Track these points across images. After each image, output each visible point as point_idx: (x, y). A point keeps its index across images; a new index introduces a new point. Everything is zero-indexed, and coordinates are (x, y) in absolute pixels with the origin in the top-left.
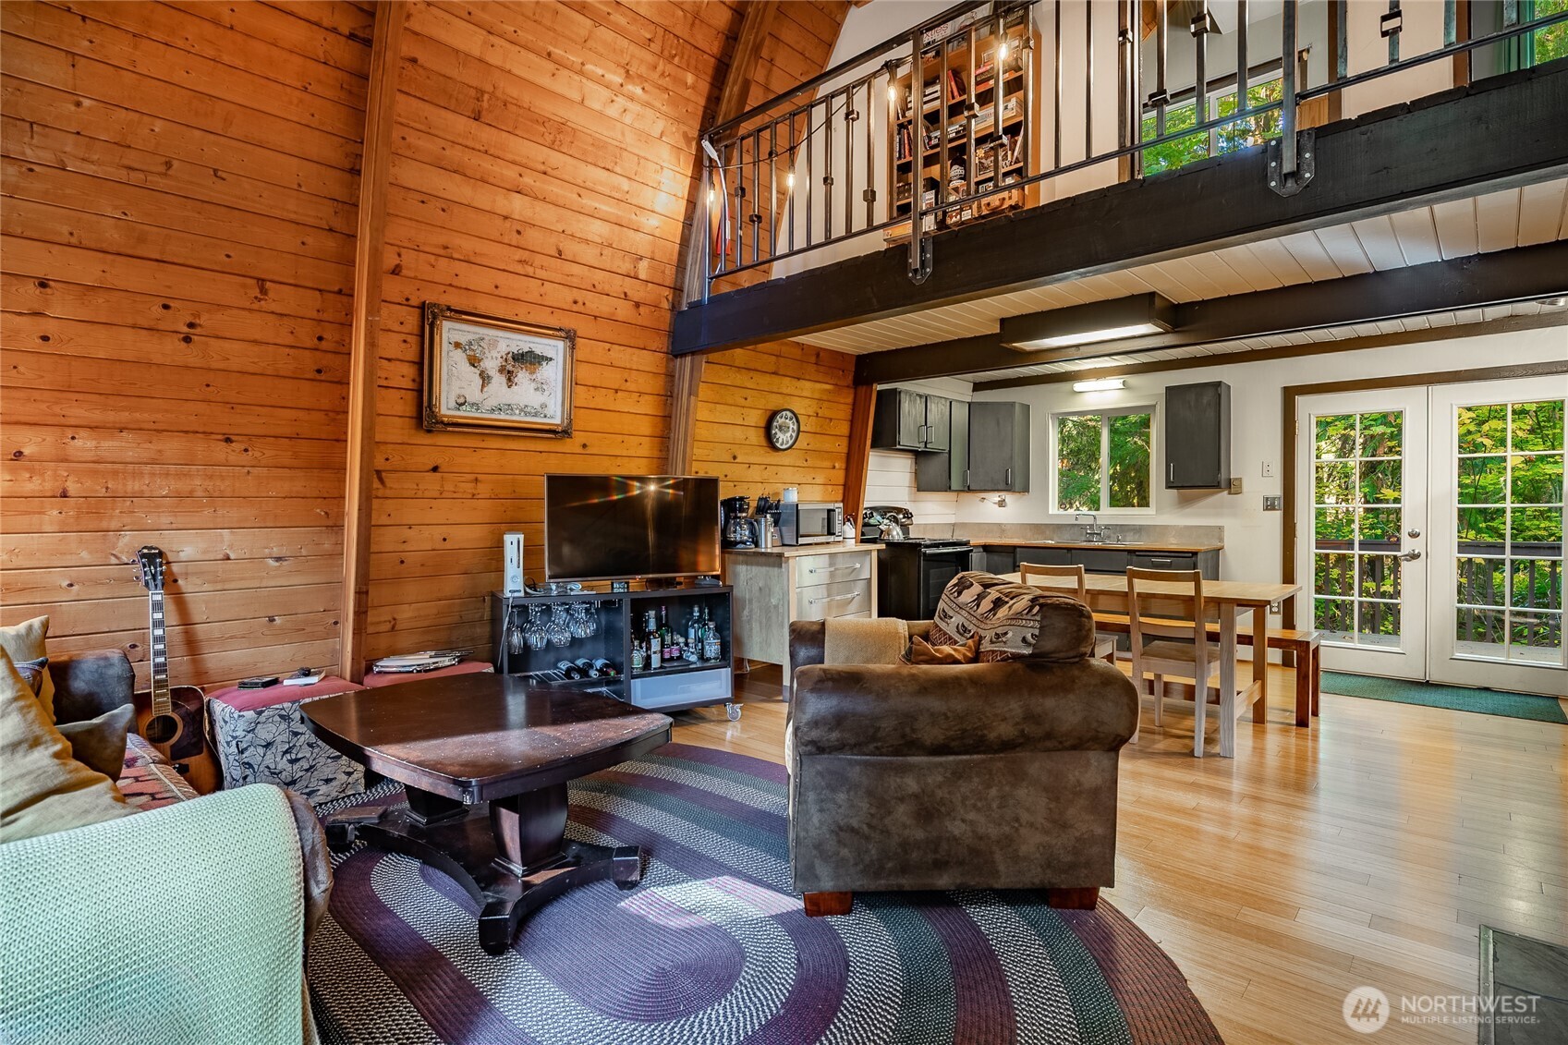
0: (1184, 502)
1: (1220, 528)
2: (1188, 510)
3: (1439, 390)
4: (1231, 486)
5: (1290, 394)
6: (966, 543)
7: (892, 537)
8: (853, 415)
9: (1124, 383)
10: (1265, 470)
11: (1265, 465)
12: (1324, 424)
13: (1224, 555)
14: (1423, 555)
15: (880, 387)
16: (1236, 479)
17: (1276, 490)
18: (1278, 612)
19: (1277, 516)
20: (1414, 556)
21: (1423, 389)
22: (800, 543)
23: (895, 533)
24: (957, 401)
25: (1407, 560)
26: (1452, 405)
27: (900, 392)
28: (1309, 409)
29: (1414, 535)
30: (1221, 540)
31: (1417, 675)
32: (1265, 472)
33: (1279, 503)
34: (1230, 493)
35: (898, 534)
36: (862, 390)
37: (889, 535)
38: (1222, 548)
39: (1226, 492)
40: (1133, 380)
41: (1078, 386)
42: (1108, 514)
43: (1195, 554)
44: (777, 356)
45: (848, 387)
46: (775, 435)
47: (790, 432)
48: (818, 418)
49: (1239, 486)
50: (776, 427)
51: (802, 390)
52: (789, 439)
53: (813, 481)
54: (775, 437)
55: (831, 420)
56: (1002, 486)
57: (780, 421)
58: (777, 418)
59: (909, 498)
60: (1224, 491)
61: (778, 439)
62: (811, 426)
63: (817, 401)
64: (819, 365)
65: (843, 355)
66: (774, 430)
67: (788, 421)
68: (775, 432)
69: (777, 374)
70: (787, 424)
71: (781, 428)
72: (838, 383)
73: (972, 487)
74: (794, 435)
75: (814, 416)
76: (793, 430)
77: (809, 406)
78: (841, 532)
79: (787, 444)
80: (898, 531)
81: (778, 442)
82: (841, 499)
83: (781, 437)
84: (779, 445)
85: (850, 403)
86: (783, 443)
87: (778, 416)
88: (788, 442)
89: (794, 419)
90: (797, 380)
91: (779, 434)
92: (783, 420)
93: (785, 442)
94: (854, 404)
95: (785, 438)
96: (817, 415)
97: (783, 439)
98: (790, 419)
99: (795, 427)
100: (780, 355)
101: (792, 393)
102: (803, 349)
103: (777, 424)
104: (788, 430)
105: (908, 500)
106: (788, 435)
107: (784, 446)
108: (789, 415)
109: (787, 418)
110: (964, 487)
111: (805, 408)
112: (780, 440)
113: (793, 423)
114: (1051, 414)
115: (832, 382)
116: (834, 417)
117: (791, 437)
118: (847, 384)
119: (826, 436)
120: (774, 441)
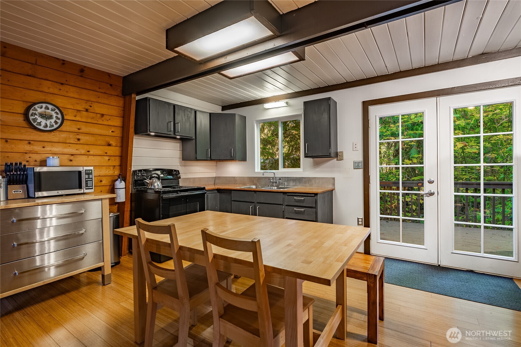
0: (316, 165)
1: (334, 179)
2: (318, 169)
3: (443, 100)
4: (338, 156)
5: (366, 105)
6: (204, 188)
7: (154, 187)
8: (124, 114)
9: (287, 103)
10: (354, 147)
11: (354, 144)
12: (384, 121)
13: (335, 192)
14: (436, 194)
15: (138, 98)
16: (340, 152)
17: (360, 158)
18: (362, 224)
19: (360, 172)
20: (432, 194)
21: (434, 99)
22: (36, 196)
23: (156, 184)
24: (200, 111)
25: (428, 196)
26: (450, 107)
27: (149, 100)
28: (376, 112)
29: (431, 182)
30: (334, 184)
31: (434, 262)
32: (354, 148)
33: (361, 165)
34: (337, 160)
35: (158, 185)
36: (127, 98)
37: (152, 185)
38: (334, 189)
39: (336, 159)
40: (291, 101)
41: (266, 106)
42: (283, 172)
43: (316, 194)
44: (32, 64)
45: (117, 96)
46: (35, 120)
47: (54, 119)
48: (89, 113)
49: (342, 156)
50: (35, 114)
51: (67, 92)
52: (54, 124)
53: (88, 153)
54: (36, 121)
55: (103, 115)
56: (229, 158)
57: (40, 110)
58: (35, 108)
59: (180, 164)
60: (334, 159)
61: (40, 123)
62: (81, 117)
63: (85, 102)
64: (85, 77)
65: (109, 75)
66: (33, 116)
67: (49, 111)
68: (34, 118)
69: (34, 77)
70: (49, 113)
71: (42, 116)
72: (107, 92)
73: (212, 158)
74: (59, 122)
75: (83, 111)
76: (57, 117)
77: (77, 104)
78: (92, 186)
79: (51, 127)
80: (158, 183)
81: (40, 125)
82: (119, 165)
83: (43, 122)
84: (41, 127)
85: (121, 106)
86: (46, 126)
87: (36, 106)
88: (53, 126)
89: (57, 111)
90: (60, 84)
91: (39, 120)
92: (43, 109)
93: (49, 125)
94: (124, 107)
95: (48, 122)
96: (87, 110)
97: (46, 123)
98: (52, 110)
99: (59, 116)
100: (36, 64)
101: (55, 93)
102: (63, 64)
103: (37, 112)
104: (51, 117)
105: (179, 165)
106: (53, 121)
107: (48, 129)
108: (50, 107)
109: (48, 109)
110: (207, 158)
111: (72, 104)
112: (43, 124)
113: (57, 113)
114: (255, 121)
115: (100, 90)
116: (106, 114)
117: (56, 122)
118: (116, 94)
119: (99, 125)
120: (35, 124)
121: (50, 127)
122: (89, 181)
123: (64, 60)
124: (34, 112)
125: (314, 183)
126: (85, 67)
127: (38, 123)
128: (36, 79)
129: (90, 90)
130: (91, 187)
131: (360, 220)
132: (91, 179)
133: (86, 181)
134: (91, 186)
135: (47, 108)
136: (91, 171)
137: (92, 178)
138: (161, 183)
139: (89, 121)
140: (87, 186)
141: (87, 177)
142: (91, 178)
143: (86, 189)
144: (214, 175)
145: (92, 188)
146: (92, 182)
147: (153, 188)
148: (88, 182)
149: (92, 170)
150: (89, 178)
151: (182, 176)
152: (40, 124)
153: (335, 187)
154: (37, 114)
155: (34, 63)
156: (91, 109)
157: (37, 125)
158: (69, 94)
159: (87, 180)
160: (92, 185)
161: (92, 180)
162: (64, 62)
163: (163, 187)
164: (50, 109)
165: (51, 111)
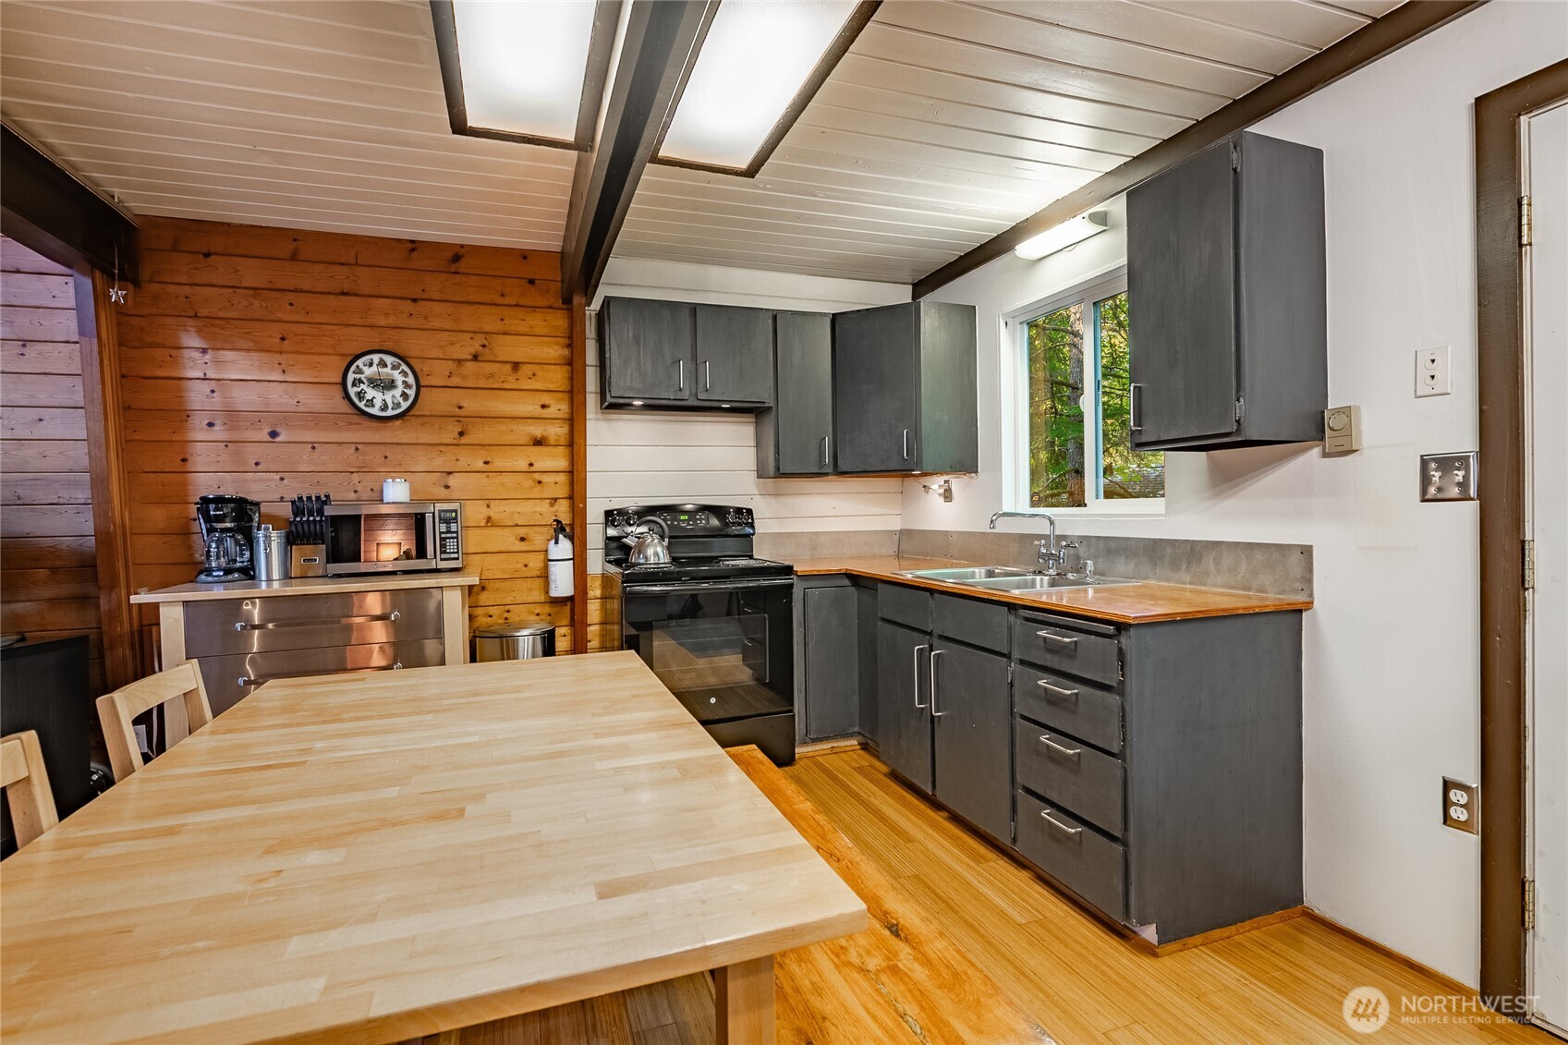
0: (1223, 482)
1: (1306, 551)
2: (1231, 503)
4: (1328, 433)
6: (788, 570)
7: (646, 558)
8: (568, 354)
9: (1097, 218)
10: (1424, 375)
11: (1424, 360)
13: (1314, 620)
16: (1338, 411)
23: (650, 552)
24: (794, 314)
30: (1306, 581)
32: (1428, 388)
33: (1466, 480)
34: (1325, 455)
37: (639, 553)
38: (1309, 605)
39: (1316, 451)
41: (1028, 250)
42: (1101, 515)
44: (350, 265)
45: (551, 307)
46: (360, 395)
47: (400, 387)
48: (480, 364)
49: (1347, 431)
50: (361, 381)
51: (426, 318)
52: (401, 400)
53: (487, 468)
54: (364, 397)
55: (516, 366)
56: (894, 464)
57: (368, 372)
58: (358, 366)
59: (758, 490)
60: (1311, 448)
61: (372, 400)
62: (464, 377)
63: (471, 335)
64: (464, 274)
65: (525, 255)
66: (356, 386)
67: (388, 370)
68: (359, 390)
69: (355, 295)
70: (388, 374)
71: (375, 383)
72: (522, 303)
73: (843, 466)
74: (411, 393)
75: (468, 360)
76: (406, 385)
77: (452, 344)
78: (458, 552)
79: (396, 409)
80: (659, 549)
81: (373, 406)
82: (566, 496)
83: (377, 396)
84: (375, 411)
85: (562, 335)
86: (385, 407)
87: (360, 362)
88: (398, 405)
89: (404, 367)
90: (410, 302)
91: (370, 393)
92: (374, 368)
93: (390, 405)
94: (570, 337)
95: (388, 397)
96: (475, 358)
97: (384, 400)
98: (394, 367)
99: (411, 380)
100: (356, 264)
101: (403, 326)
102: (413, 250)
103: (362, 377)
104: (391, 385)
105: (757, 493)
106: (397, 392)
107: (390, 413)
108: (389, 359)
109: (385, 365)
110: (821, 467)
111: (440, 347)
112: (378, 403)
113: (404, 373)
114: (1005, 315)
115: (507, 301)
116: (525, 360)
117: (405, 396)
118: (547, 304)
119: (509, 392)
120: (361, 405)
121: (392, 409)
122: (450, 538)
123: (413, 242)
124: (358, 376)
125: (1212, 568)
126: (462, 246)
127: (368, 401)
128: (360, 298)
129: (479, 303)
130: (456, 556)
131: (1457, 796)
132: (455, 535)
133: (442, 539)
134: (454, 553)
135: (383, 364)
136: (454, 514)
137: (457, 532)
138: (669, 548)
139: (483, 384)
140: (443, 552)
141: (443, 527)
142: (453, 532)
143: (442, 560)
144: (896, 524)
145: (457, 559)
146: (457, 542)
147: (642, 561)
148: (448, 540)
149: (456, 511)
150: (449, 532)
151: (763, 526)
152: (371, 403)
153: (1311, 595)
154: (364, 380)
155: (354, 261)
156: (487, 354)
157: (366, 406)
158: (431, 324)
159: (443, 536)
160: (456, 550)
161: (457, 538)
162: (414, 246)
163: (674, 560)
164: (389, 366)
165: (392, 369)
